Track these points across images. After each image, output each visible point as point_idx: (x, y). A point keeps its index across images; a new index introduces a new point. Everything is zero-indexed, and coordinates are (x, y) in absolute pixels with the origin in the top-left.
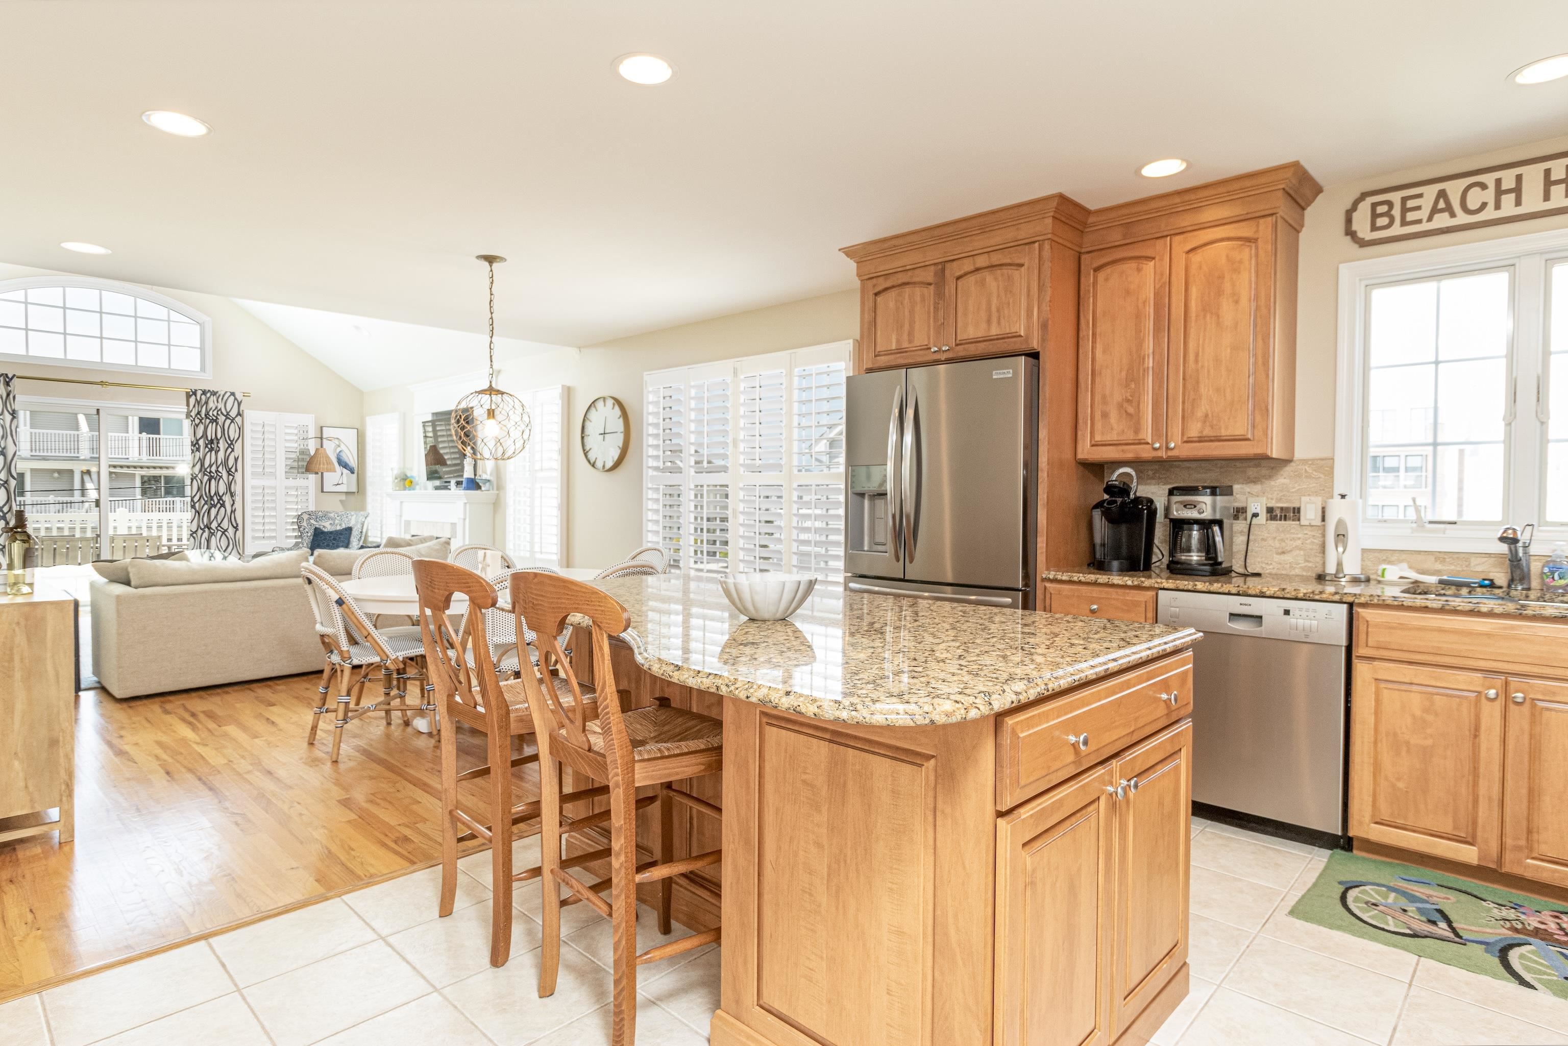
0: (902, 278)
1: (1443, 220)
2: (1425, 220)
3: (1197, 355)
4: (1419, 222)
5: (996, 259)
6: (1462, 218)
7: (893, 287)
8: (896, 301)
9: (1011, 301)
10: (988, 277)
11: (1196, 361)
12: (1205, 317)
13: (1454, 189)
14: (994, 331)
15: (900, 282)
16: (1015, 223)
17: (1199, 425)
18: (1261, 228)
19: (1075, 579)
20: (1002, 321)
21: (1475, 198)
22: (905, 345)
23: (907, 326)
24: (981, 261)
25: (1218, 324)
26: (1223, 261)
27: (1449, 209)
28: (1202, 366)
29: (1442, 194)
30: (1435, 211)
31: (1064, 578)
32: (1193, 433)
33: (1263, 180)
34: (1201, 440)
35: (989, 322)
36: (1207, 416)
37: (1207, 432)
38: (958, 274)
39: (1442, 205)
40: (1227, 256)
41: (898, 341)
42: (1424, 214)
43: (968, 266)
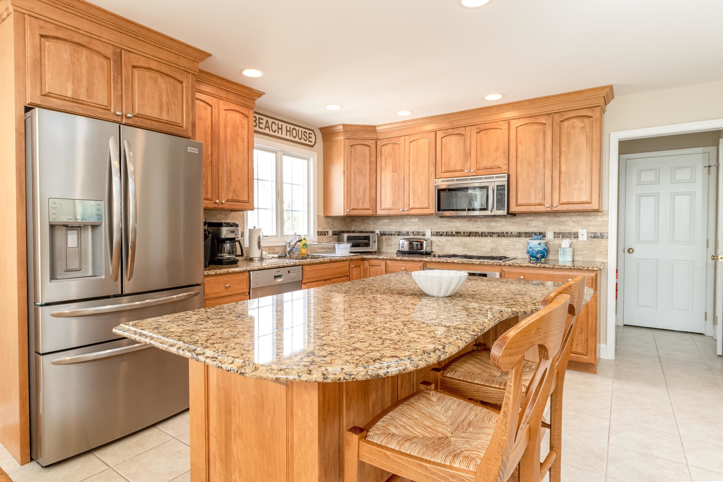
0: (77, 38)
1: (267, 131)
2: (264, 129)
3: (230, 161)
4: (262, 128)
5: (165, 69)
6: (271, 133)
7: (65, 40)
8: (71, 55)
9: (176, 102)
10: (161, 80)
11: (230, 164)
12: (233, 144)
13: (270, 121)
14: (165, 117)
15: (76, 40)
17: (232, 194)
18: (250, 113)
19: (218, 272)
20: (170, 112)
21: (275, 127)
22: (83, 97)
23: (84, 82)
24: (154, 65)
25: (237, 149)
26: (238, 121)
27: (268, 127)
28: (232, 167)
29: (267, 122)
30: (266, 127)
31: (213, 273)
32: (230, 198)
34: (232, 201)
35: (161, 109)
36: (234, 190)
37: (235, 198)
38: (134, 64)
39: (267, 126)
40: (240, 120)
41: (74, 91)
42: (263, 126)
43: (142, 62)
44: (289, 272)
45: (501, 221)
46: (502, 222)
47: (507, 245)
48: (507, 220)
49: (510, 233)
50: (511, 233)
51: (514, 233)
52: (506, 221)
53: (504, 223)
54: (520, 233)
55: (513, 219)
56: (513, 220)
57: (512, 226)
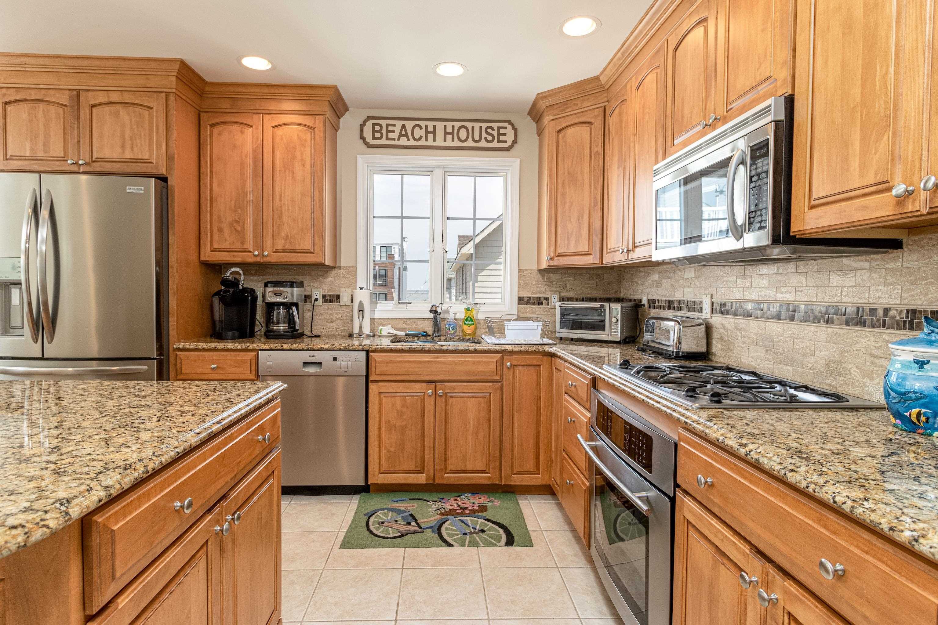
0: (35, 95)
1: (403, 141)
2: (396, 139)
3: (281, 196)
4: (394, 139)
5: (128, 98)
6: (412, 142)
7: (26, 100)
8: (29, 114)
9: (143, 134)
10: (122, 112)
11: (280, 200)
12: (285, 171)
13: (409, 125)
14: (128, 155)
15: (33, 97)
16: (144, 73)
17: (283, 241)
18: (317, 121)
19: (200, 347)
20: (135, 149)
21: (418, 133)
22: (40, 154)
23: (41, 137)
24: (115, 97)
25: (293, 178)
26: (295, 137)
27: (406, 135)
28: (284, 204)
29: (404, 127)
30: (401, 135)
31: (191, 347)
32: (280, 247)
33: (317, 92)
34: (284, 251)
35: (123, 147)
36: (287, 236)
37: (288, 247)
38: (92, 103)
39: (403, 133)
40: (298, 135)
41: (32, 149)
42: (395, 136)
43: (102, 98)
44: (335, 359)
45: (856, 269)
46: (858, 274)
47: (872, 356)
48: (874, 264)
49: (881, 312)
50: (886, 311)
51: (893, 313)
52: (871, 269)
53: (865, 275)
54: (914, 312)
55: (894, 259)
56: (891, 265)
57: (886, 284)
